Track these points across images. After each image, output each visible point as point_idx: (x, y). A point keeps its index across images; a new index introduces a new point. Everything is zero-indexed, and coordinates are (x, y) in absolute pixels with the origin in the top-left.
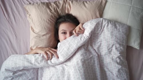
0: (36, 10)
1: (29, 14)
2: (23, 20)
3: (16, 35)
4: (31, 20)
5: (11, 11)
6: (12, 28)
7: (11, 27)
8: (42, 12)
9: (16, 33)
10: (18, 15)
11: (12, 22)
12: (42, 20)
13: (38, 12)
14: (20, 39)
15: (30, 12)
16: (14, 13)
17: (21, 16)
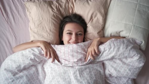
0: (37, 9)
1: (29, 12)
2: (23, 20)
3: (16, 37)
4: (31, 18)
5: (10, 11)
6: (12, 29)
7: (10, 28)
8: (43, 11)
9: (16, 34)
10: (18, 14)
11: (11, 23)
12: (43, 19)
13: (39, 11)
14: (20, 41)
15: (30, 10)
16: (13, 12)
17: (21, 16)
